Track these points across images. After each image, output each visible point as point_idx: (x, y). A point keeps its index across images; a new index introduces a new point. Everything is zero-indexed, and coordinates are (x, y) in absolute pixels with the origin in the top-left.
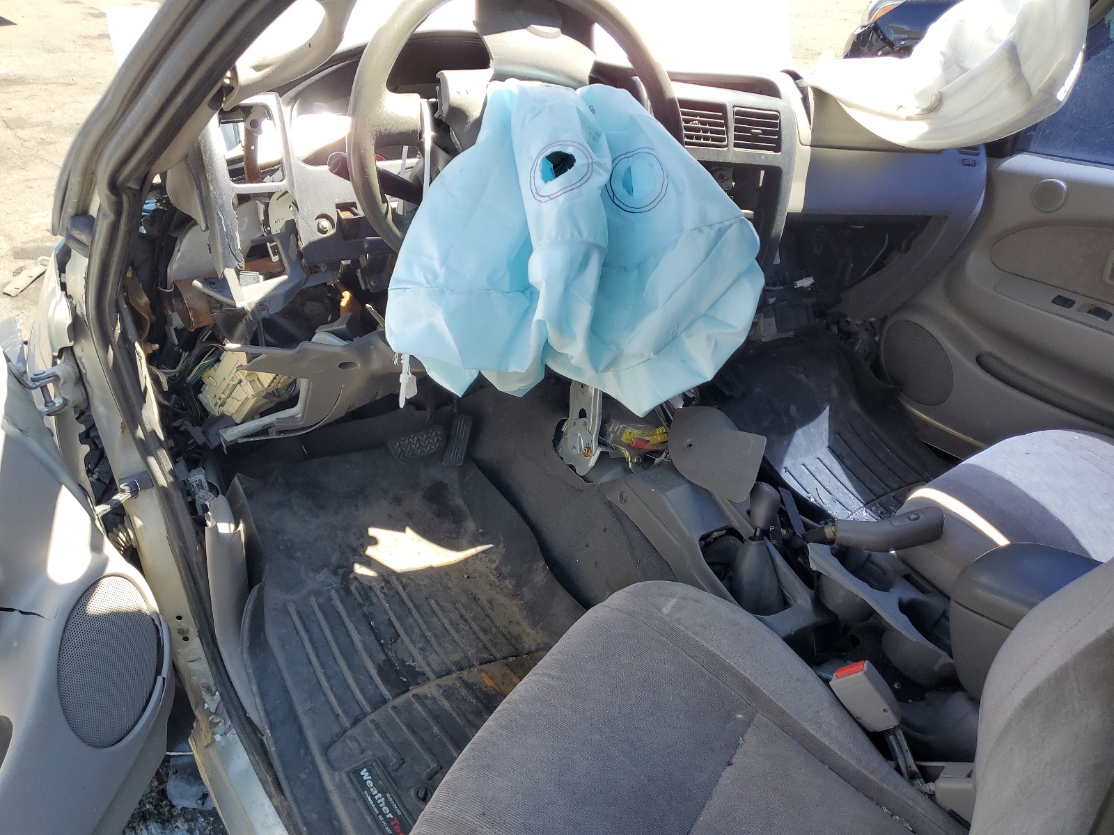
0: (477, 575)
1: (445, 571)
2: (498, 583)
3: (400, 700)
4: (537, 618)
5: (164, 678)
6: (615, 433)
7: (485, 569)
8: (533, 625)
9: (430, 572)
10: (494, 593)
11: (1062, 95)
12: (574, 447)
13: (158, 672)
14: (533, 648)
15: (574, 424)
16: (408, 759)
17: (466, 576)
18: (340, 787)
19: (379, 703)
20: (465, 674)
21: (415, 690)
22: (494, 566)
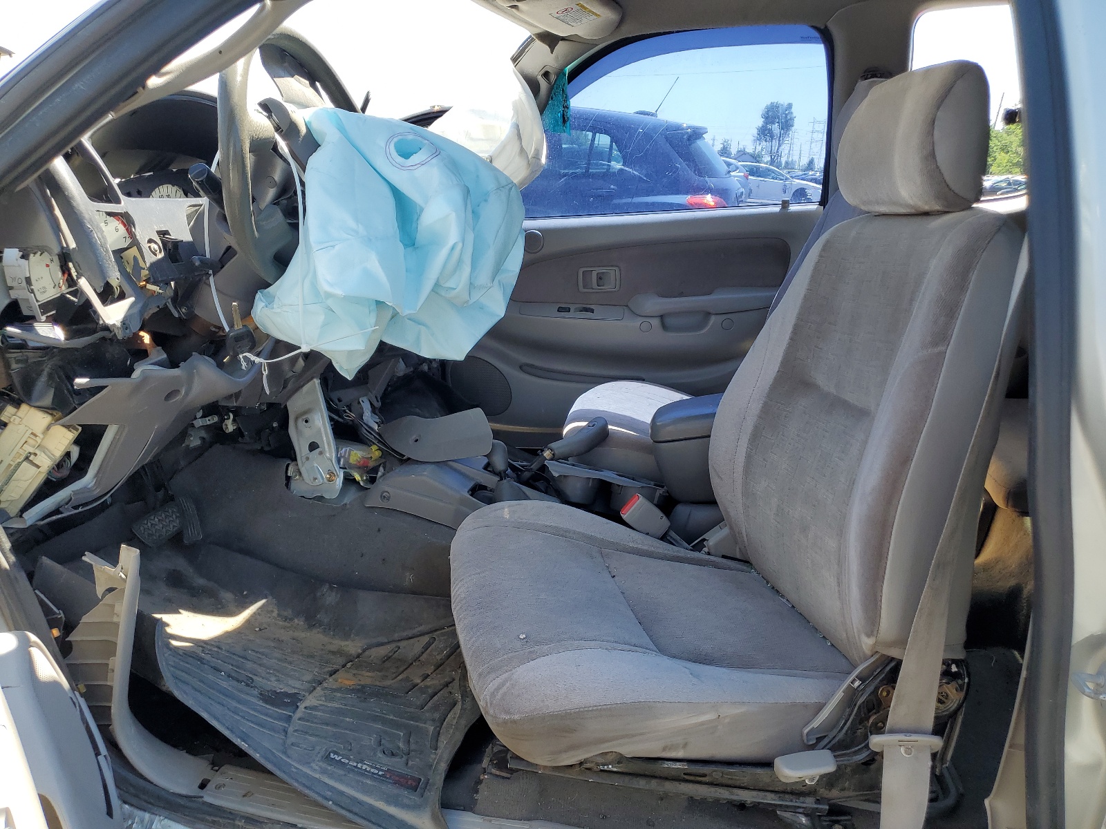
0: (265, 626)
1: (238, 632)
2: (289, 625)
3: (299, 714)
4: (347, 628)
5: (105, 756)
6: (344, 457)
7: (269, 620)
8: (346, 636)
9: (228, 635)
10: (291, 632)
11: (543, 160)
12: (315, 479)
13: (97, 754)
14: (360, 651)
15: (308, 459)
16: (352, 741)
17: (257, 629)
18: (324, 772)
19: (289, 719)
20: (325, 685)
21: (302, 706)
22: (275, 614)
